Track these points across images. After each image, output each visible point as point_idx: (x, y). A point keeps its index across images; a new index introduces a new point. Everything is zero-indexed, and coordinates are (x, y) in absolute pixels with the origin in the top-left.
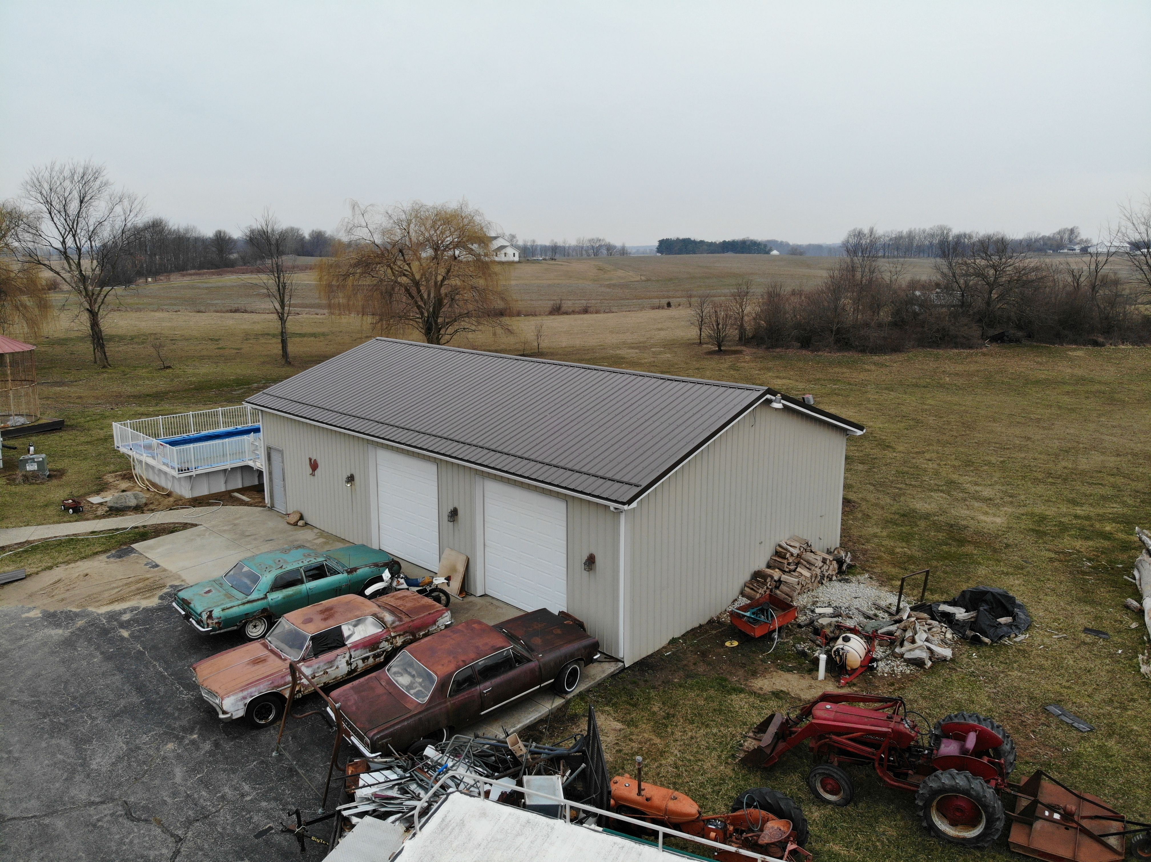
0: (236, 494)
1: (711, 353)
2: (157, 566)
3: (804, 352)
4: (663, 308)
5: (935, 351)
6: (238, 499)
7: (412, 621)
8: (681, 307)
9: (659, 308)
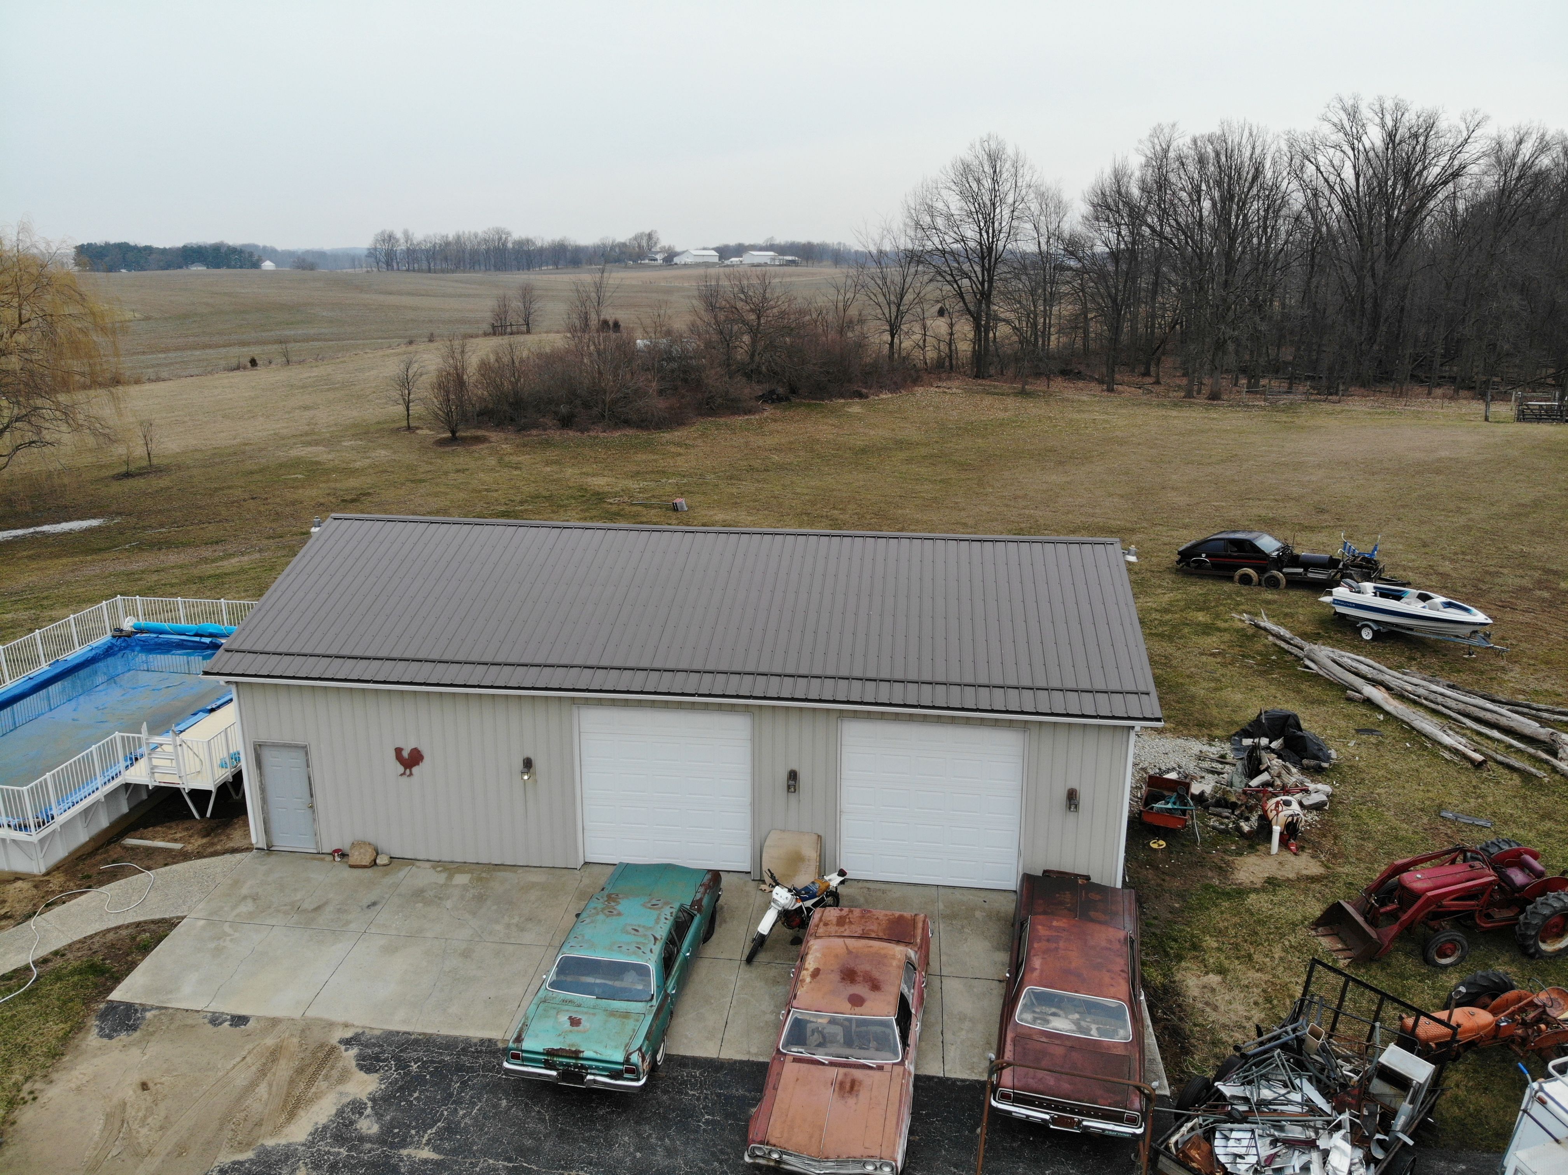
0: (130, 841)
1: (442, 443)
2: (239, 1020)
3: (571, 433)
4: (245, 368)
8: (273, 366)
9: (238, 368)
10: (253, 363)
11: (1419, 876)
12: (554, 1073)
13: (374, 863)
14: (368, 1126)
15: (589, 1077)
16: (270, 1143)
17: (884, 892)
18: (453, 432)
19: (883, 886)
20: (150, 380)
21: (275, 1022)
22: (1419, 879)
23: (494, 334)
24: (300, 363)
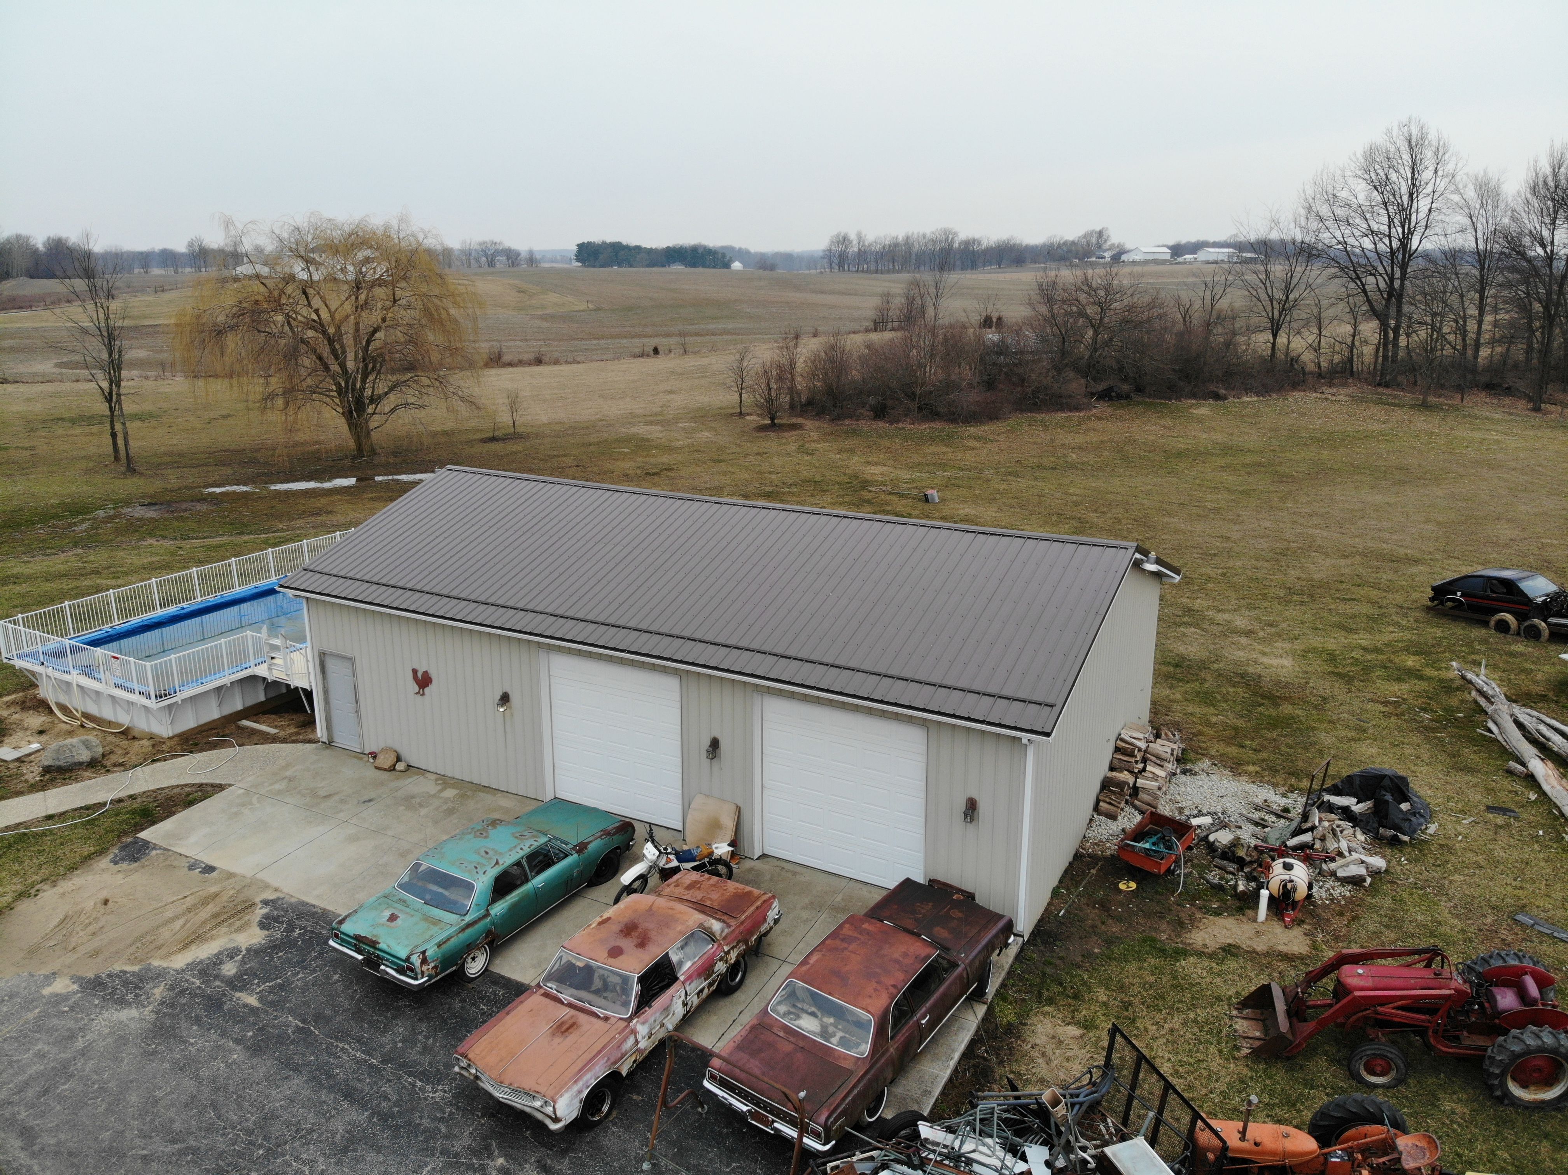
0: (245, 723)
1: (762, 428)
2: (210, 869)
3: (881, 424)
4: (648, 356)
5: (1039, 417)
6: (254, 732)
7: (742, 923)
8: (672, 355)
9: (642, 355)
10: (656, 351)
11: (1360, 971)
12: (360, 957)
13: (393, 768)
14: (229, 969)
15: (382, 967)
16: (156, 963)
17: (795, 873)
18: (772, 419)
19: (798, 869)
20: (567, 362)
21: (231, 875)
22: (1360, 975)
23: (876, 330)
24: (694, 353)
